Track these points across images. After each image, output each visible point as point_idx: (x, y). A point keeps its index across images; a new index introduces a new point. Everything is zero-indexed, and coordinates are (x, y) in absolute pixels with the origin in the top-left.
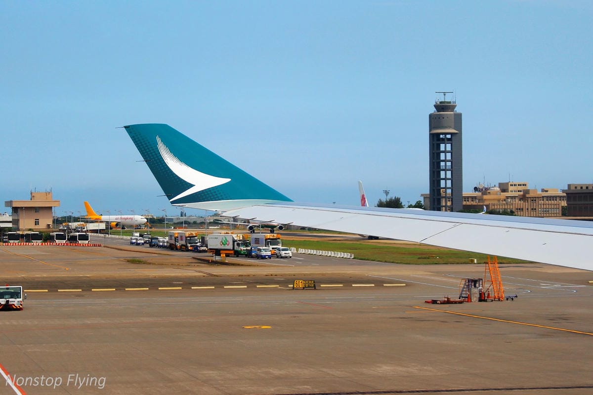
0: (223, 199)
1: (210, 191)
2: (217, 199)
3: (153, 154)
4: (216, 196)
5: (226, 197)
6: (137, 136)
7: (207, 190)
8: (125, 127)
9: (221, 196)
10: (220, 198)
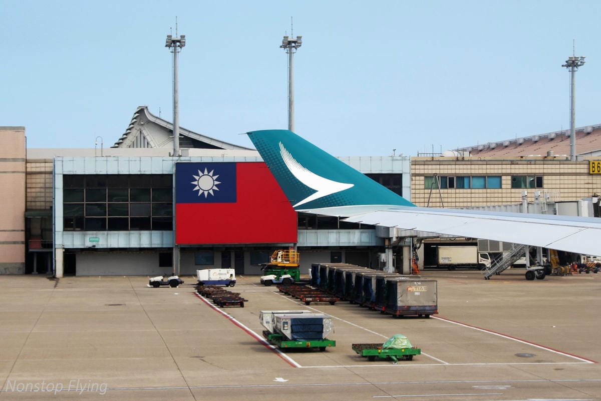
0: (346, 205)
1: (333, 196)
2: (340, 204)
3: (276, 160)
4: (339, 202)
5: (349, 203)
6: (259, 142)
7: (331, 196)
8: (248, 133)
9: (345, 201)
10: (343, 203)
